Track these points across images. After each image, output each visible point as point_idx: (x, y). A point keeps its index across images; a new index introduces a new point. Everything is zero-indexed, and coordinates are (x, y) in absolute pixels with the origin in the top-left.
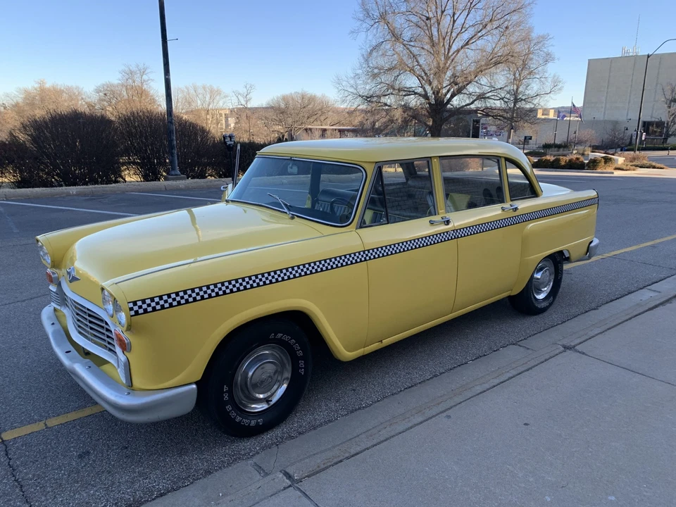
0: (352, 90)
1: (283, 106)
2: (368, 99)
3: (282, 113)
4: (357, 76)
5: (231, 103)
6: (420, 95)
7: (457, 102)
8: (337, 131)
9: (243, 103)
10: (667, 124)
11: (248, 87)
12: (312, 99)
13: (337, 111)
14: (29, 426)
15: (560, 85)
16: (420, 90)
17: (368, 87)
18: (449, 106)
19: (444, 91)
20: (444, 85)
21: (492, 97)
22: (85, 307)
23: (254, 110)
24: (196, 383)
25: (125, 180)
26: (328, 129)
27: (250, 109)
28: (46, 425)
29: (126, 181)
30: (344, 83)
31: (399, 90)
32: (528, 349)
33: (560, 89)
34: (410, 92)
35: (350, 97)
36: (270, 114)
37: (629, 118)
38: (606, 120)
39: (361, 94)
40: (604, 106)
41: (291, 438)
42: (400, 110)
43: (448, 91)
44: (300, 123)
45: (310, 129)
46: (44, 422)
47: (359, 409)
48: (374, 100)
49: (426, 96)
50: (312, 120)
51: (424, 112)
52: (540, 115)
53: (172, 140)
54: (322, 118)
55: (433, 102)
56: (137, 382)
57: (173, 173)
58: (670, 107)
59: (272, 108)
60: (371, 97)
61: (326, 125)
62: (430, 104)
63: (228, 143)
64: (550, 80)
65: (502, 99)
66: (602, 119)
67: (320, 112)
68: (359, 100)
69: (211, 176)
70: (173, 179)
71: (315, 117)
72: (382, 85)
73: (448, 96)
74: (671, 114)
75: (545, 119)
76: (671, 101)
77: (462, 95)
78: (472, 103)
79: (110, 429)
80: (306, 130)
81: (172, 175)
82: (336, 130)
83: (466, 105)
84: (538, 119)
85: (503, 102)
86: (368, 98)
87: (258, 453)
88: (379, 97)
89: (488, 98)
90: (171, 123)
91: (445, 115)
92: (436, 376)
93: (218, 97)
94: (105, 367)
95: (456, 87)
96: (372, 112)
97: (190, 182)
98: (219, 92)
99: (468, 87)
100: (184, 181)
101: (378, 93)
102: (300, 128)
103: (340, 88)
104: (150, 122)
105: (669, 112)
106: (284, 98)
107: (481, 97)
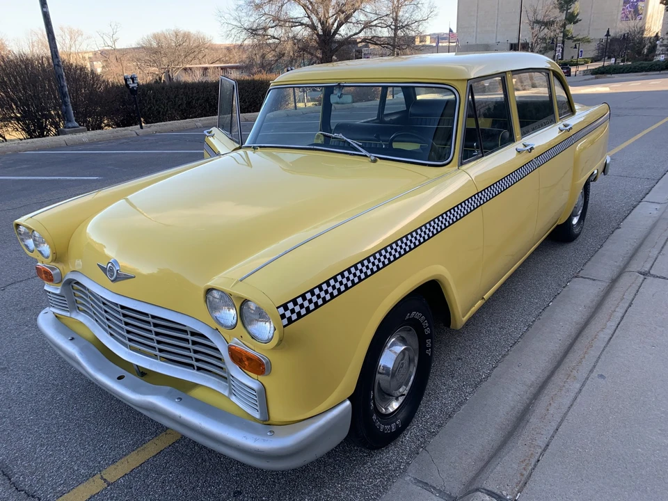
0: (235, 23)
1: (155, 45)
2: (253, 32)
3: (156, 53)
4: (238, 8)
5: (98, 45)
6: (308, 26)
7: (344, 31)
8: (219, 69)
9: (110, 44)
10: (532, 44)
11: (113, 26)
12: (187, 36)
13: (214, 48)
14: (81, 487)
15: (436, 11)
16: (306, 20)
17: (252, 19)
18: (337, 36)
19: (331, 21)
20: (330, 15)
21: (380, 25)
22: (146, 315)
23: (124, 52)
24: (350, 398)
25: (4, 138)
26: (209, 68)
27: (118, 50)
28: (105, 480)
29: (6, 140)
30: (227, 16)
31: (285, 21)
32: (594, 280)
33: (436, 15)
34: (297, 23)
35: (235, 30)
36: (143, 54)
37: (498, 41)
38: (477, 45)
39: (245, 26)
40: (475, 30)
41: (434, 434)
42: (290, 42)
43: (336, 20)
44: (176, 63)
45: (190, 69)
46: (99, 476)
47: (481, 381)
48: (259, 33)
49: (313, 27)
50: (189, 59)
51: (314, 44)
52: (417, 42)
53: (63, 87)
54: (200, 57)
55: (321, 32)
56: (276, 414)
57: (70, 125)
58: (533, 28)
59: (143, 47)
60: (256, 30)
61: (205, 63)
62: (318, 34)
63: (131, 86)
64: (426, 5)
65: (390, 26)
66: (474, 43)
67: (197, 50)
68: (244, 35)
69: (109, 125)
70: (71, 133)
71: (192, 55)
72: (266, 16)
73: (335, 25)
74: (534, 35)
75: (423, 46)
76: (534, 22)
77: (348, 24)
78: (360, 32)
79: (200, 469)
80: (185, 69)
81: (69, 128)
82: (218, 67)
83: (355, 34)
84: (417, 46)
85: (390, 29)
86: (254, 30)
87: (408, 464)
88: (265, 29)
89: (376, 26)
90: (59, 65)
91: (335, 46)
92: (529, 326)
93: (80, 38)
94: (196, 393)
95: (342, 16)
96: (260, 46)
97: (91, 133)
98: (80, 33)
99: (354, 15)
100: (85, 134)
101: (263, 25)
102: (178, 68)
103: (223, 21)
104: (26, 68)
105: (533, 33)
106: (155, 37)
107: (367, 25)
